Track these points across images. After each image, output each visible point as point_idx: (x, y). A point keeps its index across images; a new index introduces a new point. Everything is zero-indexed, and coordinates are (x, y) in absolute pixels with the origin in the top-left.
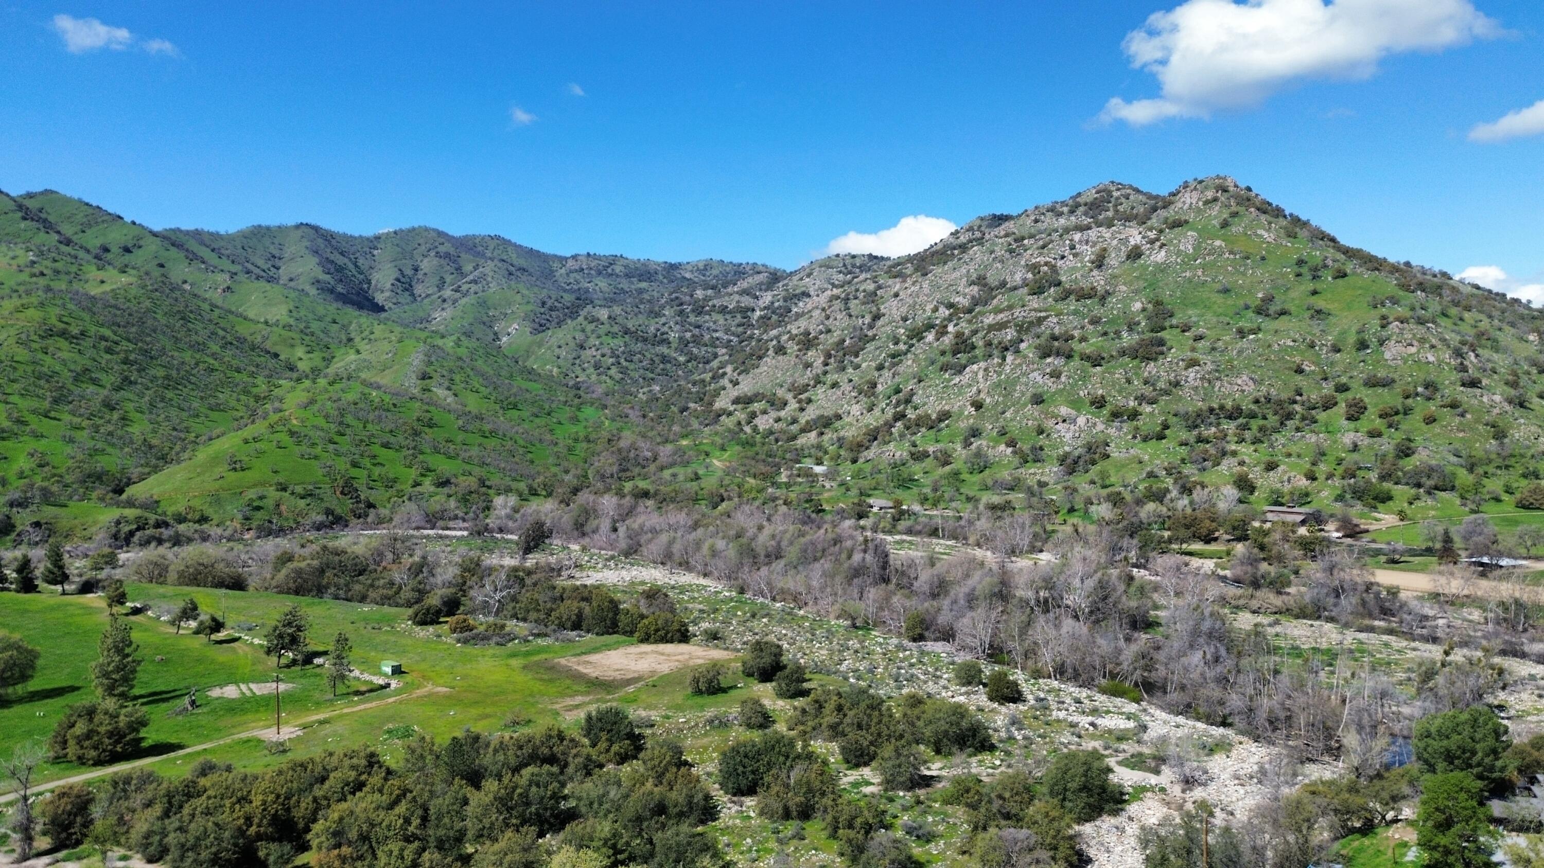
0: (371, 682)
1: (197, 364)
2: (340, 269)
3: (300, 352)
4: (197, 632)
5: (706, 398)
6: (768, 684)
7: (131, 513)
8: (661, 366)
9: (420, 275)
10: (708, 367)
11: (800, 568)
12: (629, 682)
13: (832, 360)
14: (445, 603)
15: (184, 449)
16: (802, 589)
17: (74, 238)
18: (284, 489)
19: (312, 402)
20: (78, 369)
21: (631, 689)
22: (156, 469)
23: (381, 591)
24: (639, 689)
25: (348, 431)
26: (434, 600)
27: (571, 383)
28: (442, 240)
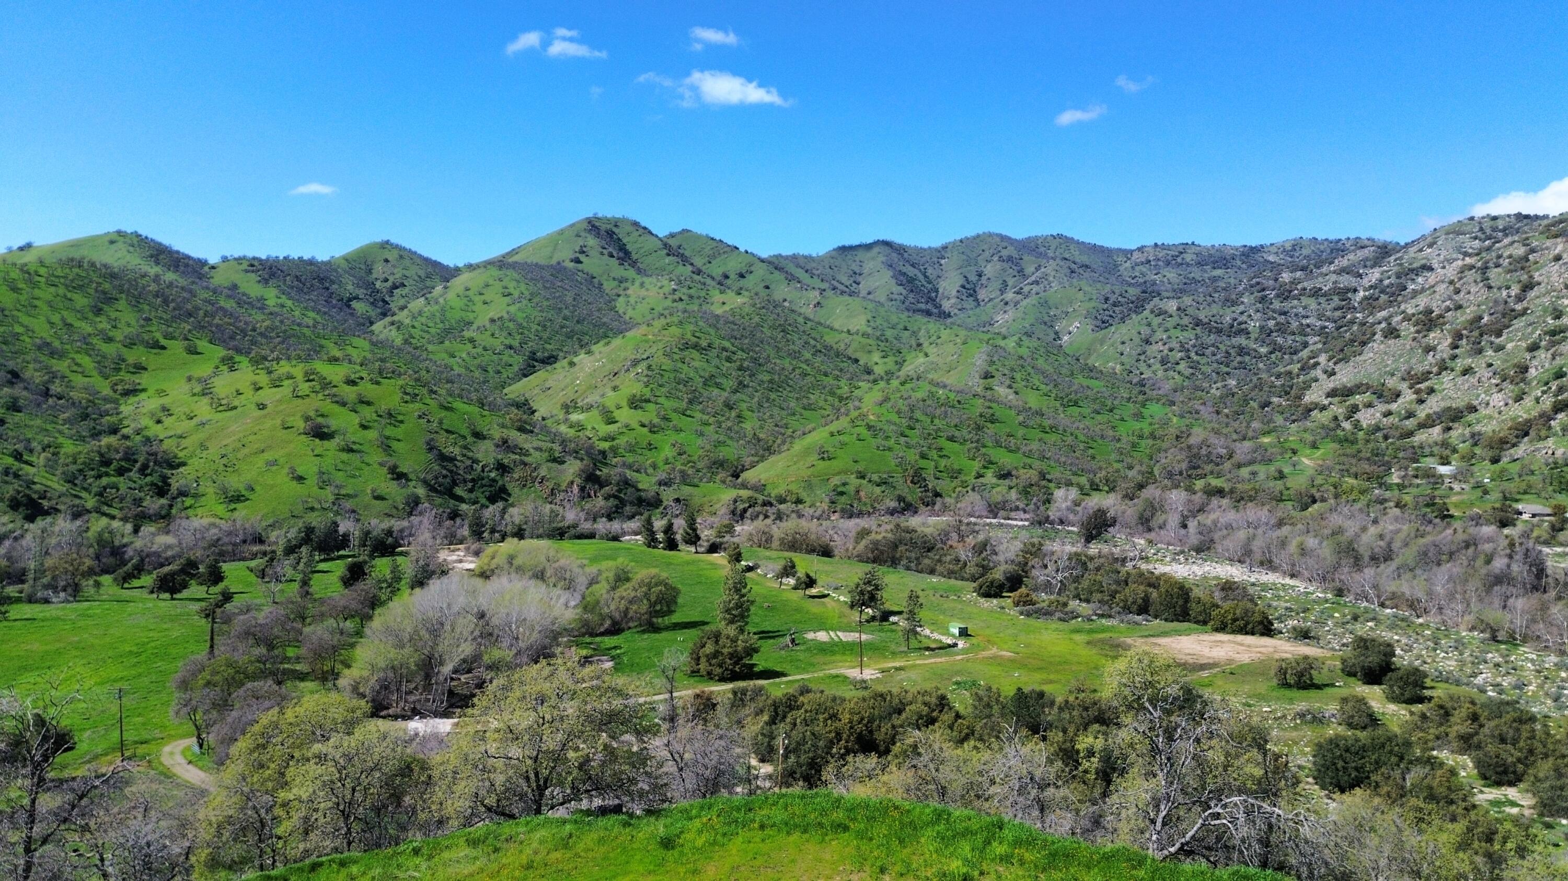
0: (941, 641)
1: (794, 370)
2: (911, 280)
3: (876, 357)
4: (795, 588)
5: (1293, 392)
6: (1376, 687)
7: (745, 493)
8: (1239, 359)
9: (984, 280)
10: (1295, 357)
11: (1418, 572)
12: (1203, 667)
13: (1464, 342)
14: (1008, 579)
15: (784, 442)
16: (1421, 595)
17: (703, 269)
18: (863, 477)
19: (886, 399)
20: (707, 375)
21: (1205, 674)
22: (763, 459)
23: (947, 566)
24: (1215, 676)
25: (918, 426)
26: (998, 575)
27: (1135, 381)
28: (1004, 244)
